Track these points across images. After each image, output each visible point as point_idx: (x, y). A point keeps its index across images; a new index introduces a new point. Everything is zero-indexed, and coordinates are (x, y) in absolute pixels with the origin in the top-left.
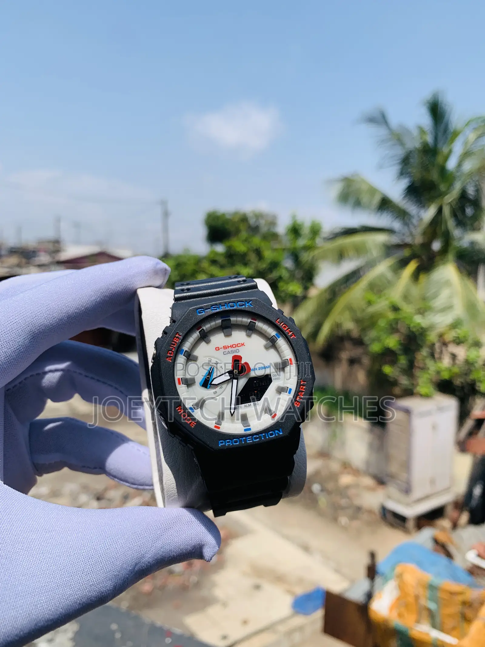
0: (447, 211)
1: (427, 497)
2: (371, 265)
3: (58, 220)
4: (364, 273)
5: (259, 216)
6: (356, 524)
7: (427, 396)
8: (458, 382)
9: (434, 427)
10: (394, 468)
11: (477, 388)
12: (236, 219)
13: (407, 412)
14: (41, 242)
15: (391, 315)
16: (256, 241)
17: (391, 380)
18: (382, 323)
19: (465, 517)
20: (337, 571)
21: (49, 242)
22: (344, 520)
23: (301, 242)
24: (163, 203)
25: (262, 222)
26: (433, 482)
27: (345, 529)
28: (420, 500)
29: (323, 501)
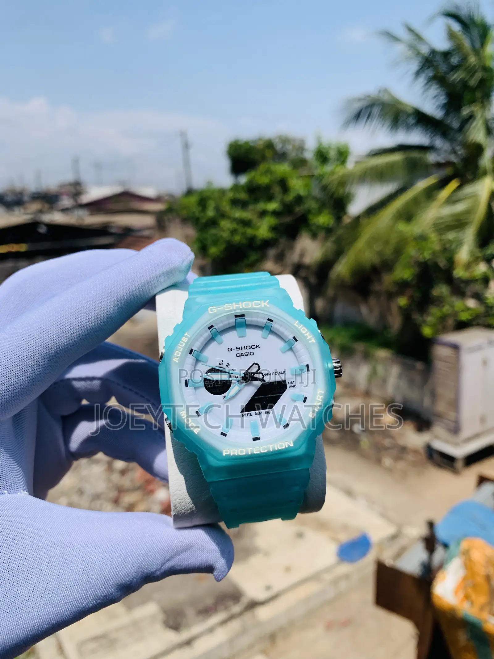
1: (477, 436)
3: (76, 161)
5: (285, 140)
6: (401, 465)
9: (485, 363)
10: (441, 407)
12: (261, 146)
13: (456, 347)
14: (62, 186)
16: (284, 168)
20: (383, 515)
21: (71, 184)
22: (387, 461)
24: (183, 134)
25: (289, 147)
26: (483, 419)
27: (390, 470)
28: (469, 440)
29: (365, 442)
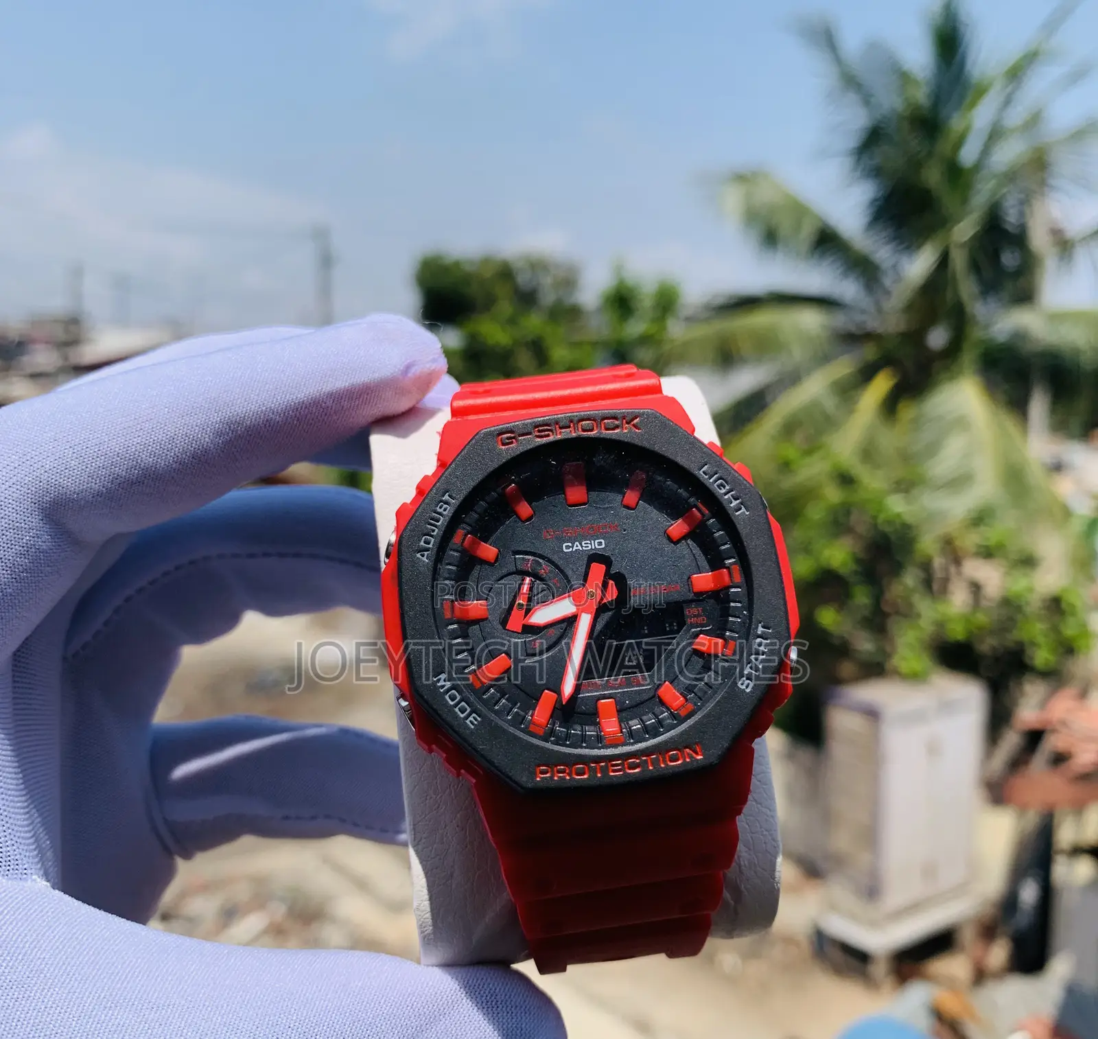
0: (959, 260)
1: (916, 907)
2: (792, 379)
3: (77, 272)
4: (774, 399)
5: (538, 265)
6: (756, 967)
7: (915, 678)
8: (986, 646)
9: (933, 749)
10: (841, 841)
11: (1027, 661)
12: (488, 274)
13: (872, 714)
14: (37, 322)
15: (833, 495)
16: (534, 322)
17: (836, 642)
18: (815, 513)
19: (999, 954)
21: (55, 321)
22: (729, 960)
23: (636, 328)
24: (321, 235)
25: (547, 281)
26: (930, 871)
27: (731, 980)
28: (900, 914)
